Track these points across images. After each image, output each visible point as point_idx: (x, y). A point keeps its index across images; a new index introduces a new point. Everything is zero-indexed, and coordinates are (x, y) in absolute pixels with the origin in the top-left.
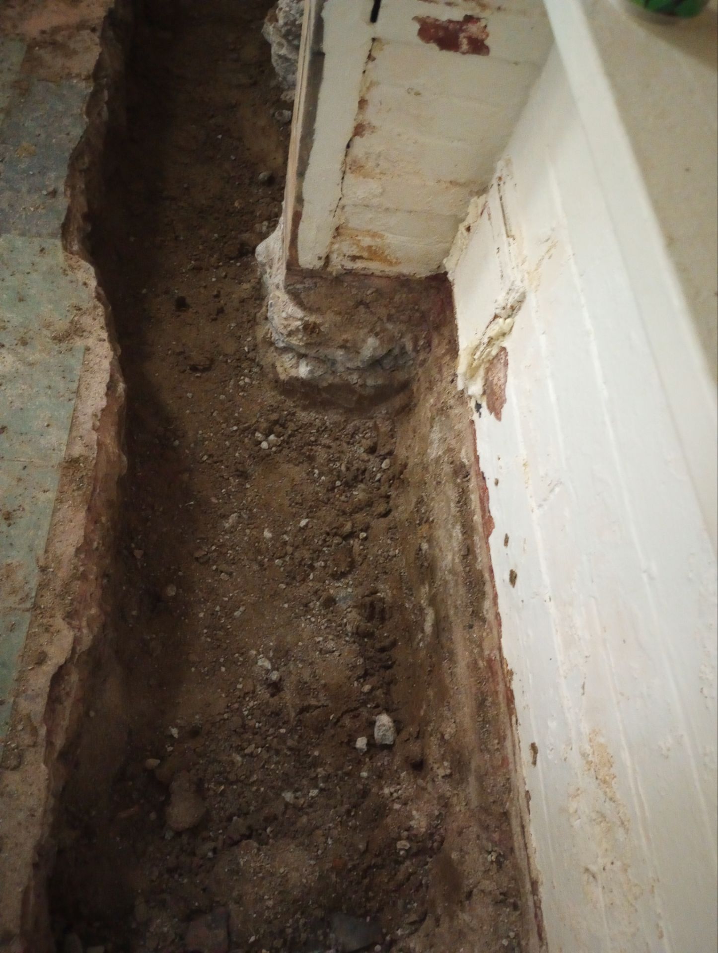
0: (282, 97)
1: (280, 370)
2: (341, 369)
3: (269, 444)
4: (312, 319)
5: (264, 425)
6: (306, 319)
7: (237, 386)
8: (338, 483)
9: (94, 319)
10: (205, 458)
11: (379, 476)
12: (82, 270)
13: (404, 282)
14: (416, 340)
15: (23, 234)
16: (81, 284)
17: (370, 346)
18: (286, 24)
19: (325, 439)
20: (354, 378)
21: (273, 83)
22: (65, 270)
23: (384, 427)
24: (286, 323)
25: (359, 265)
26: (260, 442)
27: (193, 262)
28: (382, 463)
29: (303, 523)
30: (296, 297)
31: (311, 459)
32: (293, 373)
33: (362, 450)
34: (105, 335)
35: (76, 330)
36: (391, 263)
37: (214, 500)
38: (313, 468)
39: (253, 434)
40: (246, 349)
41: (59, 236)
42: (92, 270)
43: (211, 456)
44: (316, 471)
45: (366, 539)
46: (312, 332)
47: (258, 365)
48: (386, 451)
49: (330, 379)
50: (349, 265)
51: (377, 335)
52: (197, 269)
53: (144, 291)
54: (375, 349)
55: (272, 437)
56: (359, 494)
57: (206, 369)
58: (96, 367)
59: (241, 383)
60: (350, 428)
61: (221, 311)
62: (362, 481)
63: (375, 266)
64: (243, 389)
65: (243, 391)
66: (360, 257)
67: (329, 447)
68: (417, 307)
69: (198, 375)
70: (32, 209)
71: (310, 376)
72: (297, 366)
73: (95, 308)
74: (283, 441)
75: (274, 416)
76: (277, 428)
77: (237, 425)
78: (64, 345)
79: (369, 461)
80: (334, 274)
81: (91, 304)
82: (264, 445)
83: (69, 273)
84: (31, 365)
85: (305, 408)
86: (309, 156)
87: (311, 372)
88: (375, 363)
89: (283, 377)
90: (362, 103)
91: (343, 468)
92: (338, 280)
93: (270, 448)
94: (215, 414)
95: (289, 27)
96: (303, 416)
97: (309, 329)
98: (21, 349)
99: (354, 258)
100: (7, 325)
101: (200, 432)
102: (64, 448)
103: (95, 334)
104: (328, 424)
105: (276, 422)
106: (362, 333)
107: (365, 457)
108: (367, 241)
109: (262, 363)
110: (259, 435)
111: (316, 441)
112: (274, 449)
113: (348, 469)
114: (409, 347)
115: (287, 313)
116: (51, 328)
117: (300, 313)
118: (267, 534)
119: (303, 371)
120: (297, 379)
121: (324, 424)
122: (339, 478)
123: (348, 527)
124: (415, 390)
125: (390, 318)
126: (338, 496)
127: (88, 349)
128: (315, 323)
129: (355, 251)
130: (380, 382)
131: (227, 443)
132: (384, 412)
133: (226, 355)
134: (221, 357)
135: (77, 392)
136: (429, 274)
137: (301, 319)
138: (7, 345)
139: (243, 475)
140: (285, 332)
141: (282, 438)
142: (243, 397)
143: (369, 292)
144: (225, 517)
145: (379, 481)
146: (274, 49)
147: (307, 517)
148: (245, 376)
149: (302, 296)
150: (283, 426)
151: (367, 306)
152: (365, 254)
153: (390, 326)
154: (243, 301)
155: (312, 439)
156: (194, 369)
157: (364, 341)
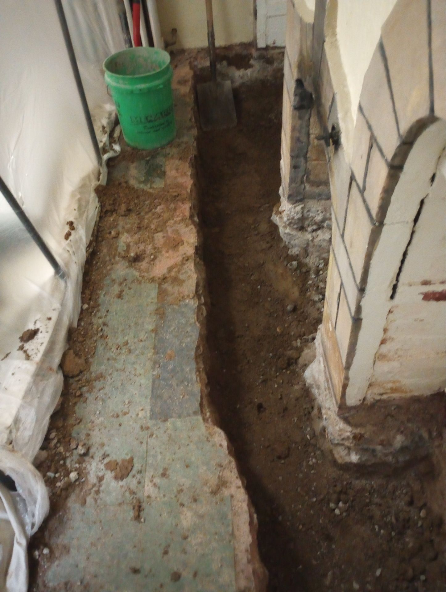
0: (289, 252)
1: (337, 456)
2: (379, 455)
3: (340, 510)
4: (358, 431)
5: (335, 496)
6: (354, 431)
7: (308, 466)
8: (393, 534)
9: (231, 472)
10: (301, 527)
11: (420, 524)
12: (217, 435)
13: (416, 400)
14: (430, 433)
15: (180, 416)
16: (218, 445)
17: (399, 440)
18: (288, 220)
19: (376, 499)
20: (390, 459)
21: (282, 245)
22: (208, 438)
23: (416, 486)
24: (340, 433)
25: (385, 397)
26: (334, 510)
27: (261, 377)
28: (420, 513)
29: (378, 572)
30: (346, 420)
31: (371, 518)
32: (347, 459)
33: (403, 503)
34: (239, 483)
35: (223, 483)
36: (406, 392)
37: (314, 562)
38: (374, 525)
39: (329, 504)
40: (308, 437)
41: (200, 413)
43: (304, 525)
44: (376, 527)
45: (425, 581)
46: (360, 439)
47: (319, 449)
48: (421, 504)
49: (373, 461)
50: (378, 398)
51: (402, 432)
52: (265, 381)
53: (238, 406)
54: (402, 442)
55: (341, 504)
56: (410, 541)
57: (287, 456)
58: (240, 511)
59: (311, 463)
60: (390, 487)
61: (286, 409)
62: (409, 528)
63: (396, 395)
64: (312, 467)
65: (313, 469)
66: (386, 393)
67: (380, 505)
68: (426, 412)
69: (283, 461)
70: (182, 397)
71: (359, 461)
72: (349, 454)
73: (230, 462)
74: (349, 507)
75: (338, 488)
76: (343, 497)
77: (315, 496)
78: (218, 496)
79: (410, 511)
80: (369, 404)
81: (227, 461)
82: (337, 512)
83: (210, 439)
84: (202, 517)
85: (357, 478)
87: (360, 459)
88: (403, 449)
89: (340, 461)
90: (385, 330)
91: (393, 520)
92: (373, 406)
93: (341, 513)
94: (299, 490)
95: (290, 221)
96: (358, 483)
97: (357, 438)
98: (194, 506)
99: (381, 394)
100: (184, 488)
101: (293, 506)
102: (234, 583)
103: (234, 484)
104: (375, 486)
105: (341, 492)
106: (392, 433)
107: (406, 508)
108: (390, 385)
109: (322, 448)
110: (332, 505)
111: (370, 502)
112: (344, 514)
113: (397, 519)
114: (426, 435)
115: (339, 427)
116: (208, 484)
117: (349, 428)
118: (356, 586)
119: (354, 458)
120: (351, 463)
121: (372, 487)
122: (393, 529)
123: (410, 572)
124: (435, 462)
125: (409, 420)
126: (395, 545)
127: (232, 496)
128: (360, 434)
129: (382, 391)
130: (408, 458)
131: (312, 512)
132: (413, 475)
133: (296, 443)
134: (294, 445)
135: (232, 534)
136: (433, 393)
137: (351, 432)
138: (186, 504)
139: (329, 538)
140: (340, 438)
141: (348, 505)
142: (314, 474)
143: (393, 408)
144: (325, 575)
145: (422, 526)
146: (281, 230)
147: (379, 567)
148: (312, 457)
149: (350, 419)
150: (346, 493)
151: (392, 416)
152: (389, 391)
153: (410, 425)
154: (297, 399)
155: (368, 500)
156: (279, 458)
157: (394, 438)
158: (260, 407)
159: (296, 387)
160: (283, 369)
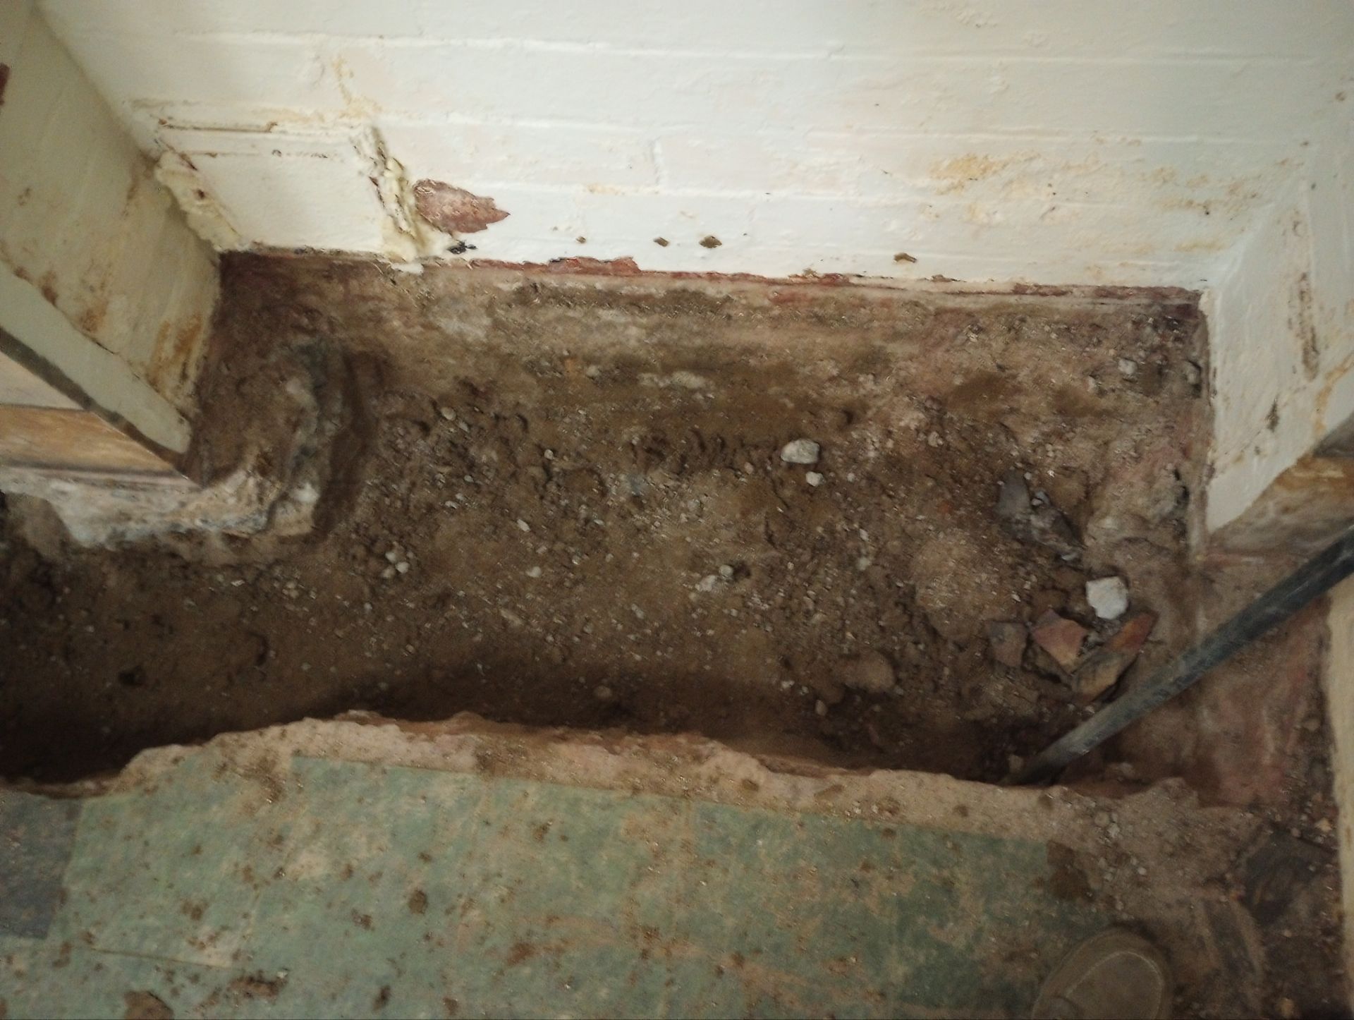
1: (294, 531)
2: (315, 442)
3: (401, 561)
4: (251, 460)
5: (373, 563)
6: (249, 467)
7: (298, 601)
8: (468, 479)
9: (243, 746)
10: (411, 648)
11: (464, 427)
12: (147, 766)
13: (221, 320)
14: (299, 329)
15: (67, 857)
16: (174, 767)
17: (297, 390)
19: (401, 488)
20: (331, 427)
22: (147, 791)
23: (397, 405)
24: (245, 500)
25: (193, 373)
26: (398, 572)
27: (53, 659)
28: (445, 419)
29: (524, 527)
30: (218, 474)
31: (431, 508)
32: (307, 511)
33: (421, 442)
34: (275, 730)
35: (264, 771)
36: (198, 327)
37: (478, 638)
38: (444, 507)
39: (384, 580)
40: (237, 583)
41: (75, 802)
42: (148, 753)
43: (408, 641)
44: (449, 504)
45: (554, 451)
46: (269, 462)
47: (270, 567)
48: (430, 409)
49: (325, 460)
50: (189, 387)
51: (283, 379)
52: (68, 653)
53: (106, 730)
54: (303, 386)
55: (391, 556)
56: (488, 455)
57: (264, 642)
58: (331, 741)
59: (294, 594)
60: (386, 454)
61: (157, 620)
62: (466, 449)
63: (198, 350)
64: (304, 593)
65: (308, 593)
66: (185, 365)
67: (413, 484)
68: (255, 314)
69: (272, 654)
70: (16, 845)
71: (318, 488)
72: (297, 503)
73: (223, 744)
74: (400, 542)
75: (360, 551)
76: (378, 548)
77: (362, 603)
78: (287, 785)
79: (439, 436)
80: (198, 411)
81: (217, 752)
82: (402, 567)
83: (150, 785)
84: (318, 829)
85: (351, 509)
86: (69, 381)
87: (313, 484)
88: (318, 391)
89: (306, 528)
90: (20, 273)
91: (446, 470)
92: (205, 407)
93: (408, 560)
94: (340, 633)
96: (362, 512)
97: (264, 468)
98: (290, 844)
99: (184, 376)
100: (242, 866)
101: (368, 654)
102: (460, 776)
103: (273, 744)
104: (376, 481)
105: (369, 551)
106: (279, 398)
107: (432, 440)
108: (168, 349)
109: (271, 558)
110: (388, 573)
111: (402, 500)
112: (410, 555)
113: (447, 464)
114: (303, 340)
115: (232, 495)
116: (255, 804)
117: (239, 476)
118: (535, 572)
119: (308, 495)
120: (317, 507)
121: (376, 486)
122: (460, 477)
123: (536, 471)
124: (360, 348)
125: (262, 354)
126: (487, 481)
127: (297, 753)
128: (258, 456)
129: (177, 370)
130: (339, 396)
131: (389, 619)
132: (375, 402)
133: (242, 614)
134: (245, 621)
135: (373, 764)
136: (217, 281)
137: (249, 475)
138: (281, 863)
139: (444, 599)
140: (256, 506)
141: (395, 543)
142: (318, 593)
143: (225, 371)
144: (505, 623)
145: (469, 426)
147: (516, 521)
148: (283, 587)
149: (217, 464)
150: (374, 541)
151: (242, 381)
152: (182, 358)
153: (273, 358)
154: (142, 587)
155: (399, 504)
156: (261, 659)
157: (289, 398)
158: (129, 679)
159: (112, 581)
160: (53, 601)
